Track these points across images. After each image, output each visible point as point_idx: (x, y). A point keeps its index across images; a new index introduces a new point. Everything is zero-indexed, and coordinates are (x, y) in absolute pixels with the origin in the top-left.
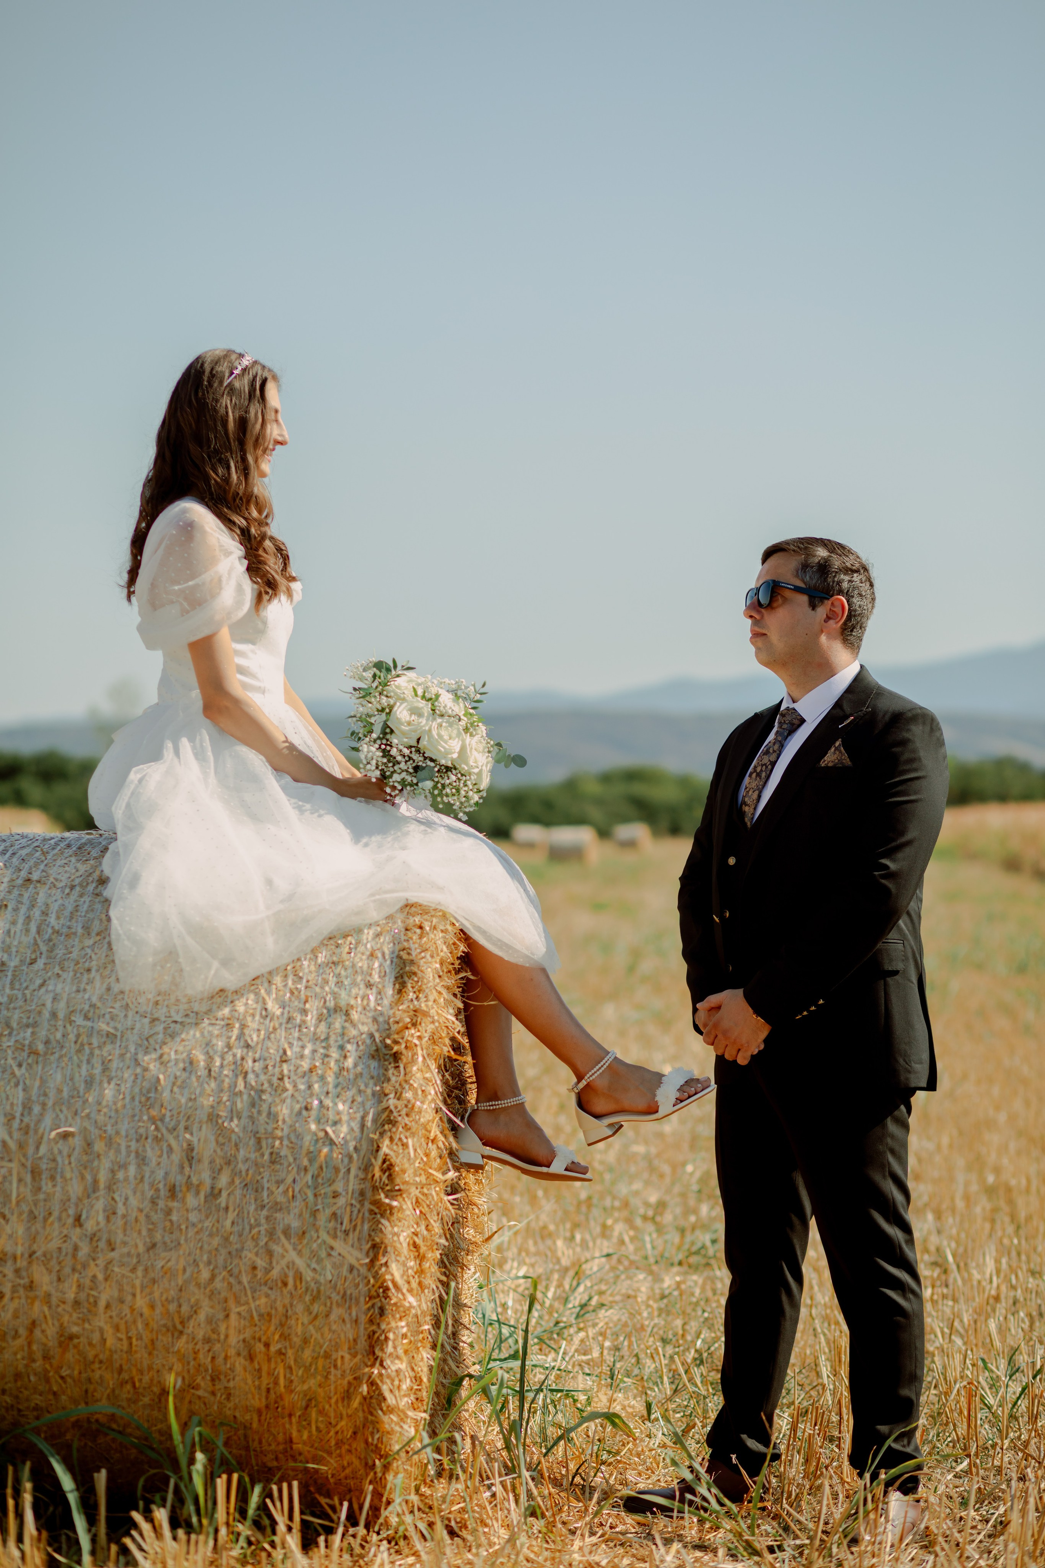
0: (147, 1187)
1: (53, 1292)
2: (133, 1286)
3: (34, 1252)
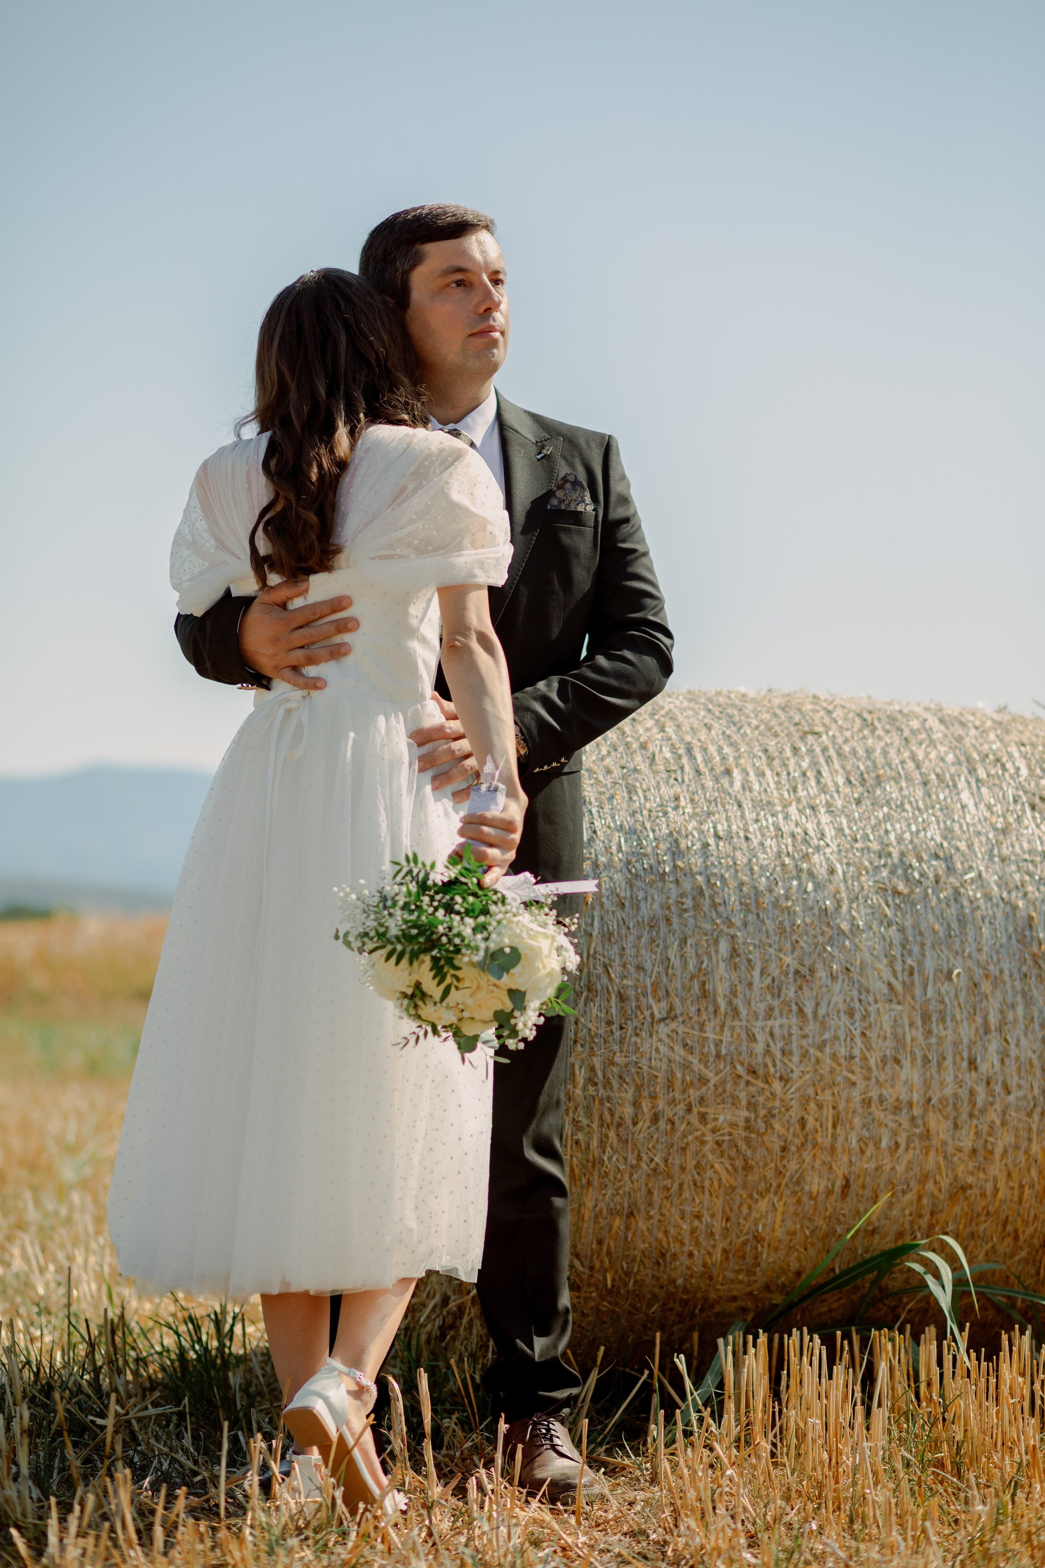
0: (1037, 1027)
1: (950, 1141)
2: (1030, 1130)
3: (930, 1100)
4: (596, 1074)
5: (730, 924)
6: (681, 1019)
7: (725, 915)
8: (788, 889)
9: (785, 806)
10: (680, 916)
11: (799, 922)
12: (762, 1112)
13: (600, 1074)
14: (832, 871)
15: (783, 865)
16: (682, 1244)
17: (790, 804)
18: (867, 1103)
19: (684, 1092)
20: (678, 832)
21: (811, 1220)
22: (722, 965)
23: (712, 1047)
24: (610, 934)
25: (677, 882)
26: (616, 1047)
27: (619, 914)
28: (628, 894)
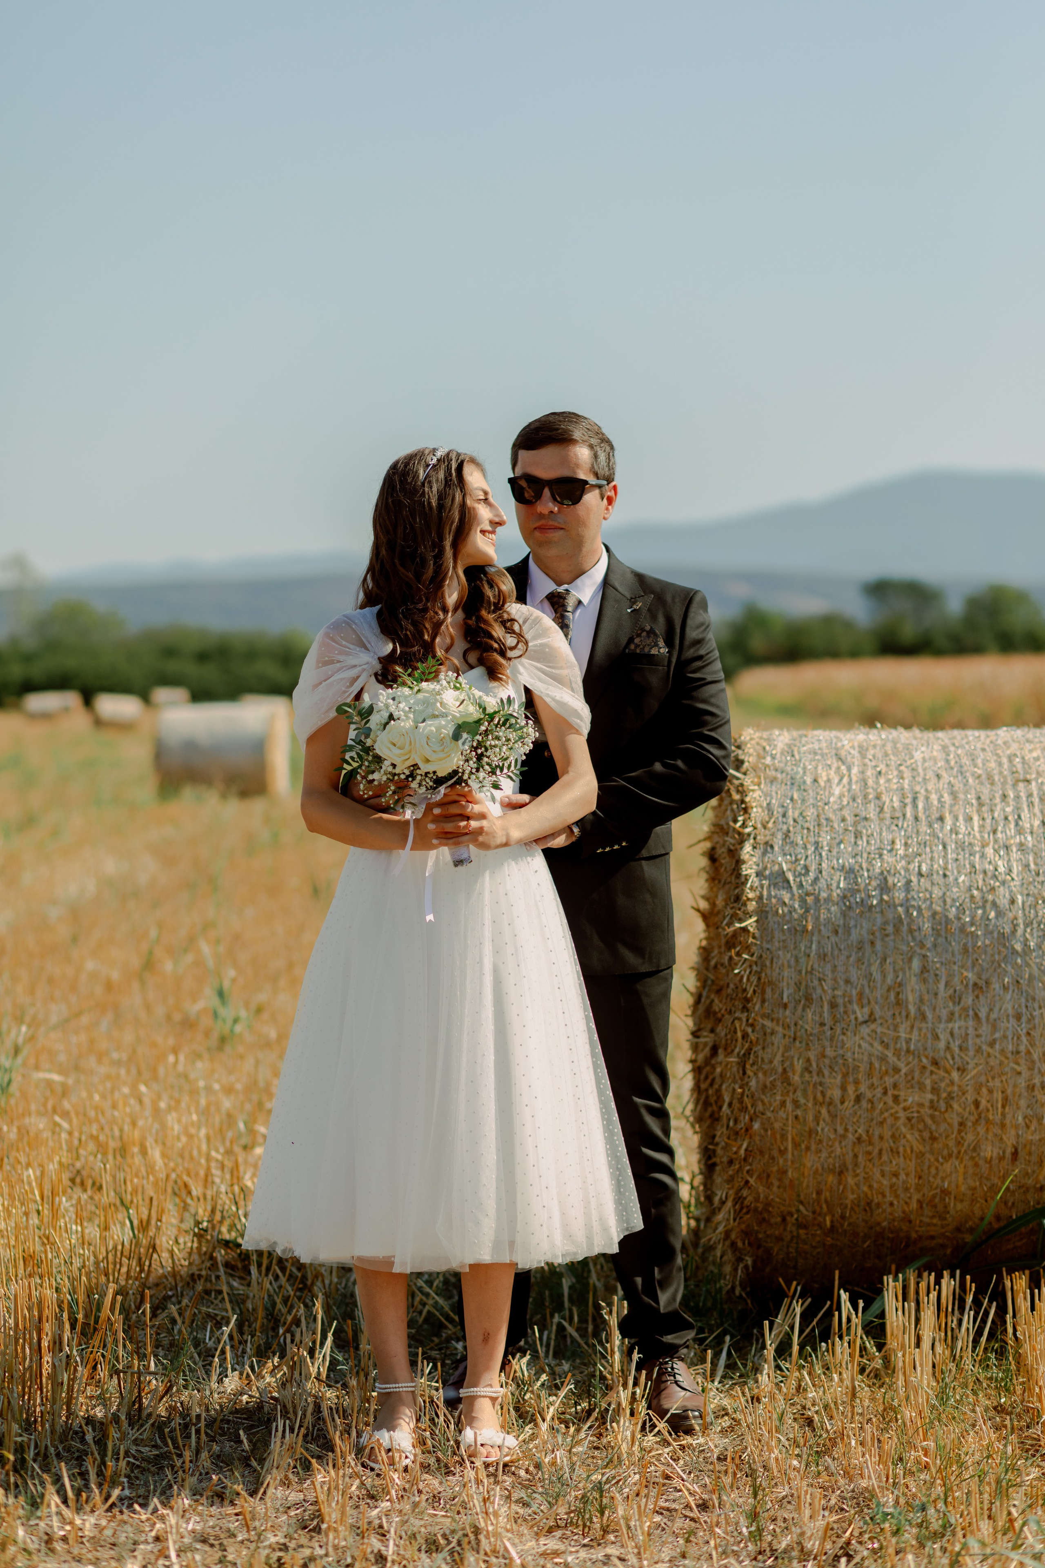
4: (811, 1065)
5: (922, 945)
6: (879, 1021)
7: (918, 939)
8: (973, 917)
9: (983, 846)
10: (882, 940)
11: (980, 944)
12: (944, 1095)
13: (814, 1065)
14: (1013, 901)
15: (972, 897)
16: (884, 1196)
17: (988, 845)
18: (1031, 1088)
19: (881, 1078)
20: (888, 872)
21: (988, 1179)
22: (914, 979)
23: (904, 1045)
24: (825, 955)
25: (882, 912)
26: (827, 1044)
27: (834, 939)
28: (841, 922)
